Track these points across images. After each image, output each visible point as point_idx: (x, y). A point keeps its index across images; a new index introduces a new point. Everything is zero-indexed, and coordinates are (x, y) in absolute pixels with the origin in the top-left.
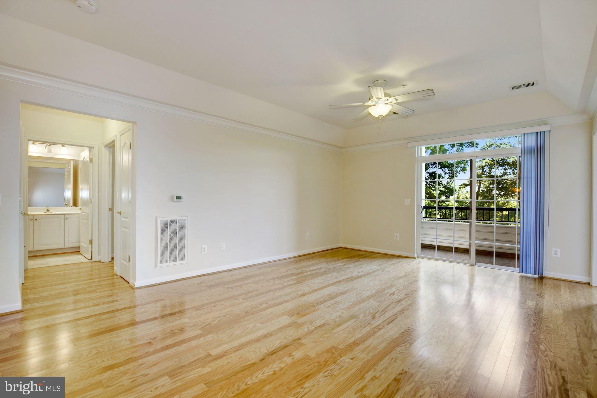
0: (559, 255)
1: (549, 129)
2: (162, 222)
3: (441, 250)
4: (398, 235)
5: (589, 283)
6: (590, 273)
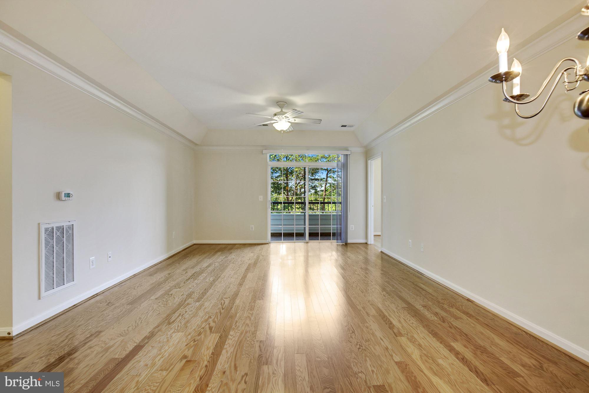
0: (353, 229)
1: (350, 154)
2: (46, 230)
3: (275, 236)
4: (253, 226)
5: (366, 243)
6: (366, 237)
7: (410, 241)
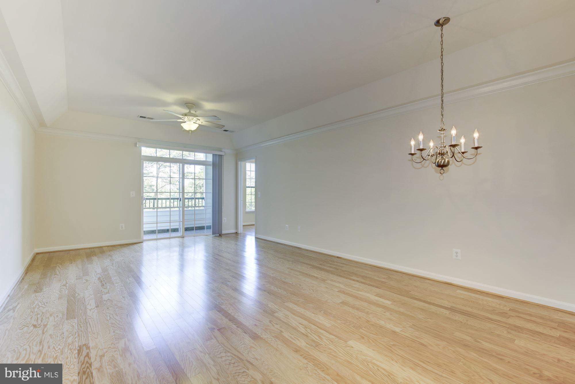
1: (224, 154)
5: (236, 233)
6: (237, 227)
7: (287, 225)
